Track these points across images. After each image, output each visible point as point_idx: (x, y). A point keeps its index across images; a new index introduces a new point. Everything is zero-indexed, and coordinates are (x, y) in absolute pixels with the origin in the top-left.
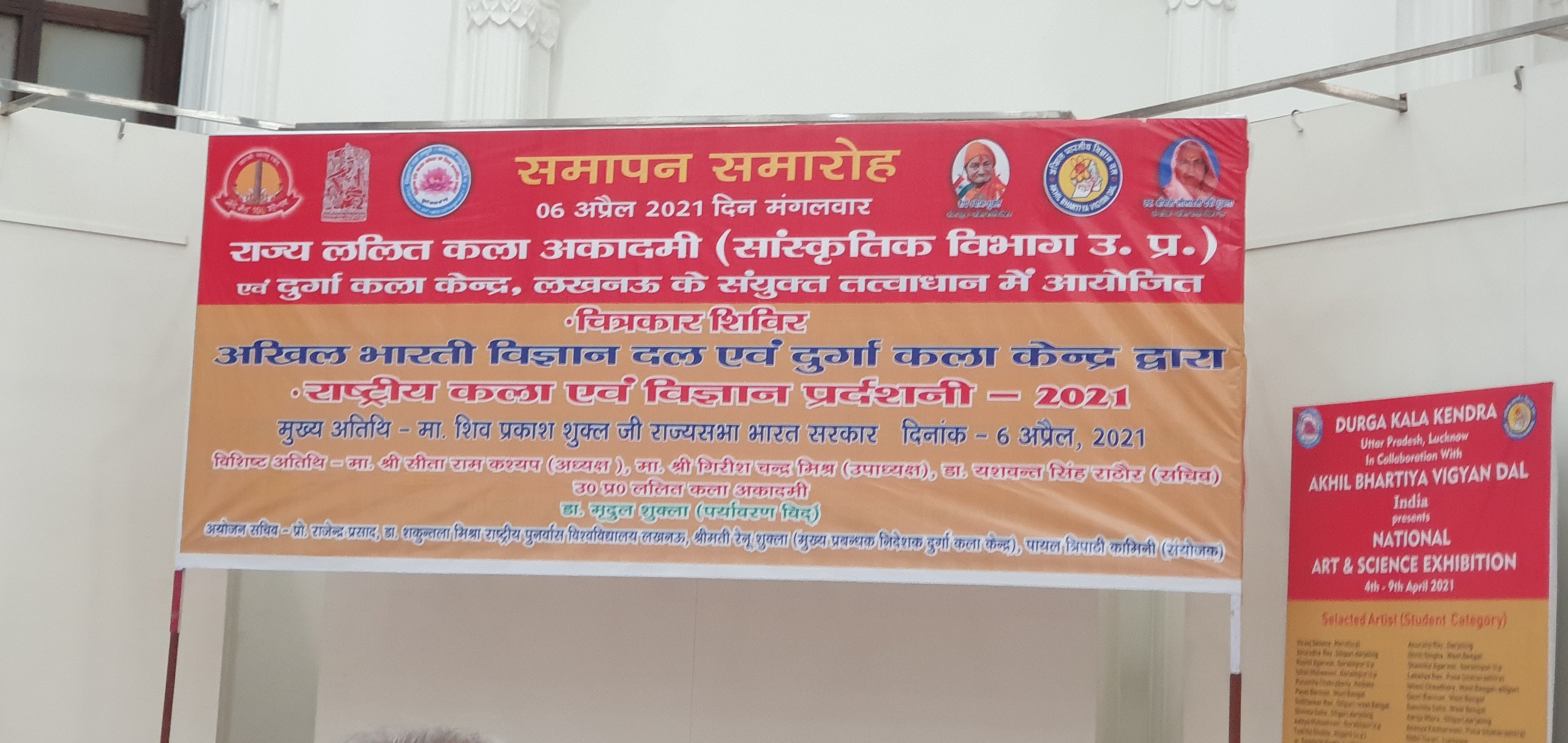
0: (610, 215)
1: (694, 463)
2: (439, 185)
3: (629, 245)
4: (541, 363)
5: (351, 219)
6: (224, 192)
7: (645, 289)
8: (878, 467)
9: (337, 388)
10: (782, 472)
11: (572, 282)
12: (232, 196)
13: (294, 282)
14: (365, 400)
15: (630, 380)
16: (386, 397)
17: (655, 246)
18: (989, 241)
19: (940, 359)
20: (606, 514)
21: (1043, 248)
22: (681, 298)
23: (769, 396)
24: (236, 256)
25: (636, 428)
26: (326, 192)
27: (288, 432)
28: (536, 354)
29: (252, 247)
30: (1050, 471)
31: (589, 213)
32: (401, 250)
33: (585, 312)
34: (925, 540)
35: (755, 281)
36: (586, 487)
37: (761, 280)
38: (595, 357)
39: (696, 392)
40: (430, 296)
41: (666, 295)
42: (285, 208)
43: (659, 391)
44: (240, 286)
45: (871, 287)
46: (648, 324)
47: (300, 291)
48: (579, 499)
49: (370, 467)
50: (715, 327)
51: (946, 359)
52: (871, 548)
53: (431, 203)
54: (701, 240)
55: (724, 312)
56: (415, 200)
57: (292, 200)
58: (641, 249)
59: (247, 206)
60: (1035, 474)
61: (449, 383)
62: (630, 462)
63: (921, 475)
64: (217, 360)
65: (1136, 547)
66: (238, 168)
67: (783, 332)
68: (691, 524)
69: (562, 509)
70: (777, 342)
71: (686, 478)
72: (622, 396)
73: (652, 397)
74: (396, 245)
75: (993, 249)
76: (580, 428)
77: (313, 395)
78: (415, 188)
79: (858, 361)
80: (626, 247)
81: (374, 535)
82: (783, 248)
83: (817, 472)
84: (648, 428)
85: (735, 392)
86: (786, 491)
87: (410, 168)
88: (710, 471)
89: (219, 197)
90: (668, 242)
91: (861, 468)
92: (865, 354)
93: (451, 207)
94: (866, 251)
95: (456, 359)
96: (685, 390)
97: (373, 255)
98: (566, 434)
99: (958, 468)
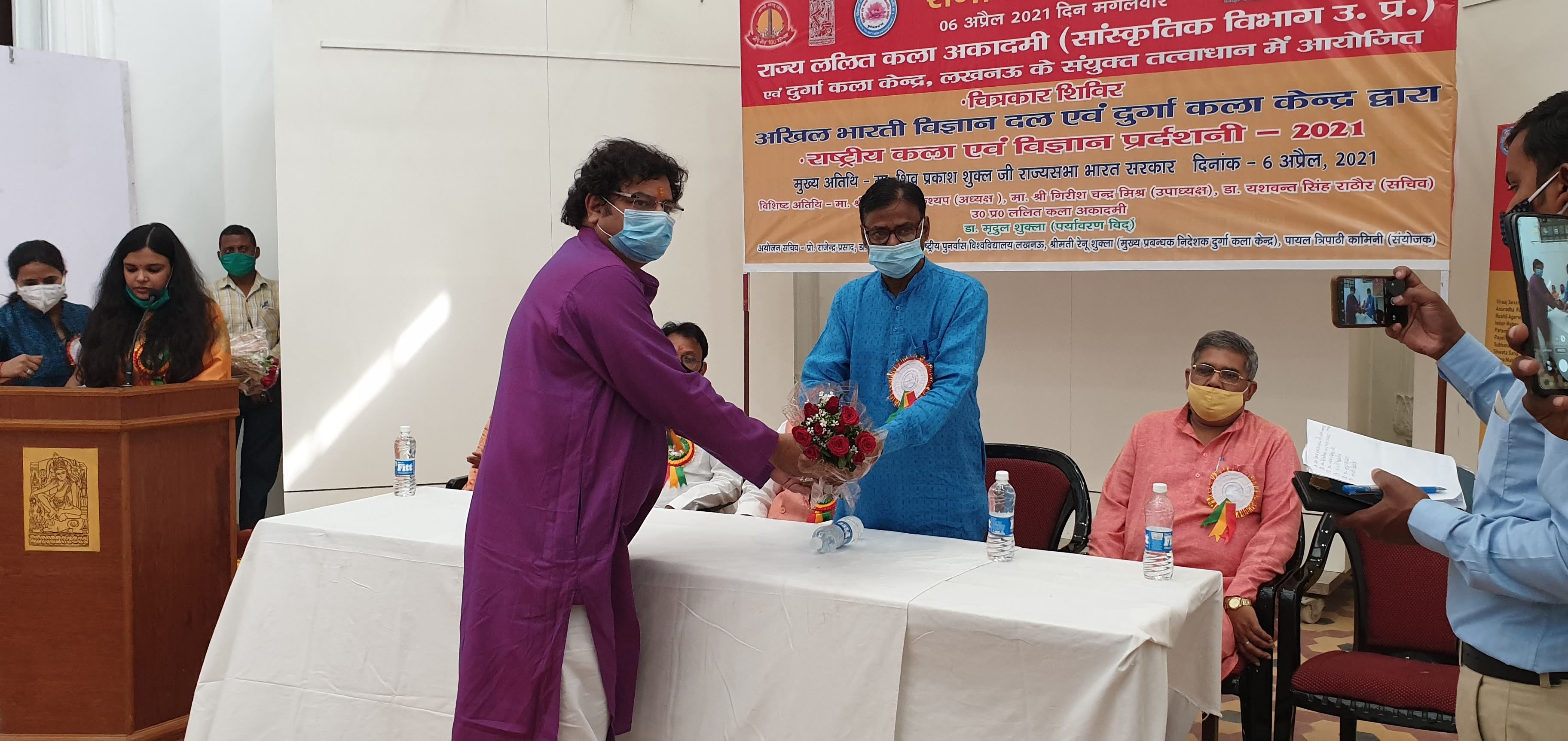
0: (987, 25)
1: (1048, 194)
2: (877, 14)
3: (1000, 44)
4: (946, 132)
5: (826, 43)
6: (751, 32)
7: (1013, 75)
8: (1176, 189)
9: (825, 156)
10: (1109, 197)
11: (965, 74)
12: (756, 33)
13: (796, 88)
14: (843, 163)
15: (1005, 139)
16: (854, 161)
17: (1018, 44)
18: (1256, 17)
19: (1220, 109)
20: (993, 231)
21: (1297, 19)
22: (1037, 79)
23: (1099, 144)
24: (761, 73)
25: (1009, 172)
26: (810, 26)
27: (799, 185)
28: (943, 126)
29: (770, 67)
30: (1303, 186)
31: (974, 24)
32: (857, 62)
33: (974, 94)
34: (1210, 240)
35: (1087, 62)
36: (979, 214)
37: (1091, 61)
38: (981, 125)
39: (1048, 145)
40: (877, 91)
41: (1027, 78)
42: (787, 39)
43: (1024, 145)
44: (765, 93)
45: (1169, 59)
46: (1015, 100)
47: (800, 94)
48: (975, 221)
49: (848, 206)
50: (1060, 99)
51: (1224, 109)
52: (1172, 246)
53: (873, 27)
54: (1049, 36)
55: (1065, 87)
56: (864, 27)
57: (791, 34)
58: (1009, 47)
59: (765, 40)
60: (1292, 189)
61: (891, 149)
62: (1007, 197)
63: (1207, 194)
64: (756, 142)
65: (1368, 238)
66: (758, 15)
67: (1107, 97)
68: (1048, 235)
69: (965, 228)
70: (1104, 105)
71: (1043, 205)
72: (999, 152)
73: (1019, 151)
74: (854, 58)
75: (1259, 24)
76: (973, 174)
77: (812, 162)
78: (863, 18)
79: (1160, 115)
80: (998, 47)
81: (853, 249)
82: (1106, 37)
83: (1132, 196)
84: (1017, 172)
85: (1075, 142)
86: (1111, 209)
87: (859, 4)
88: (1059, 199)
89: (749, 35)
90: (1027, 40)
91: (1164, 191)
92: (1165, 108)
93: (886, 29)
94: (1165, 33)
95: (894, 134)
96: (1041, 143)
97: (841, 67)
98: (964, 179)
99: (1234, 187)
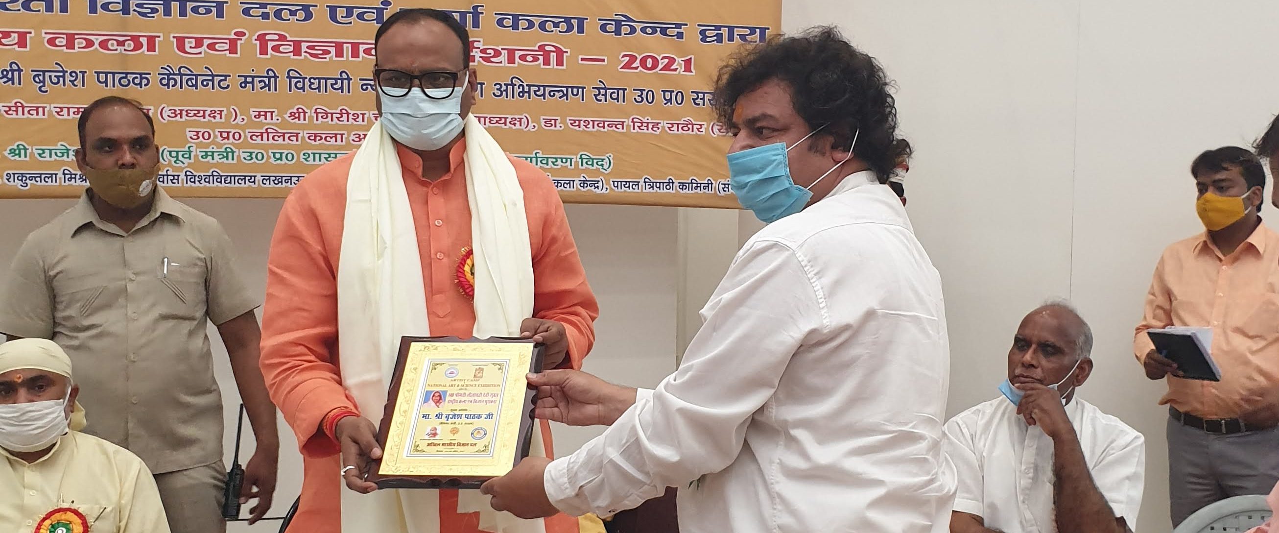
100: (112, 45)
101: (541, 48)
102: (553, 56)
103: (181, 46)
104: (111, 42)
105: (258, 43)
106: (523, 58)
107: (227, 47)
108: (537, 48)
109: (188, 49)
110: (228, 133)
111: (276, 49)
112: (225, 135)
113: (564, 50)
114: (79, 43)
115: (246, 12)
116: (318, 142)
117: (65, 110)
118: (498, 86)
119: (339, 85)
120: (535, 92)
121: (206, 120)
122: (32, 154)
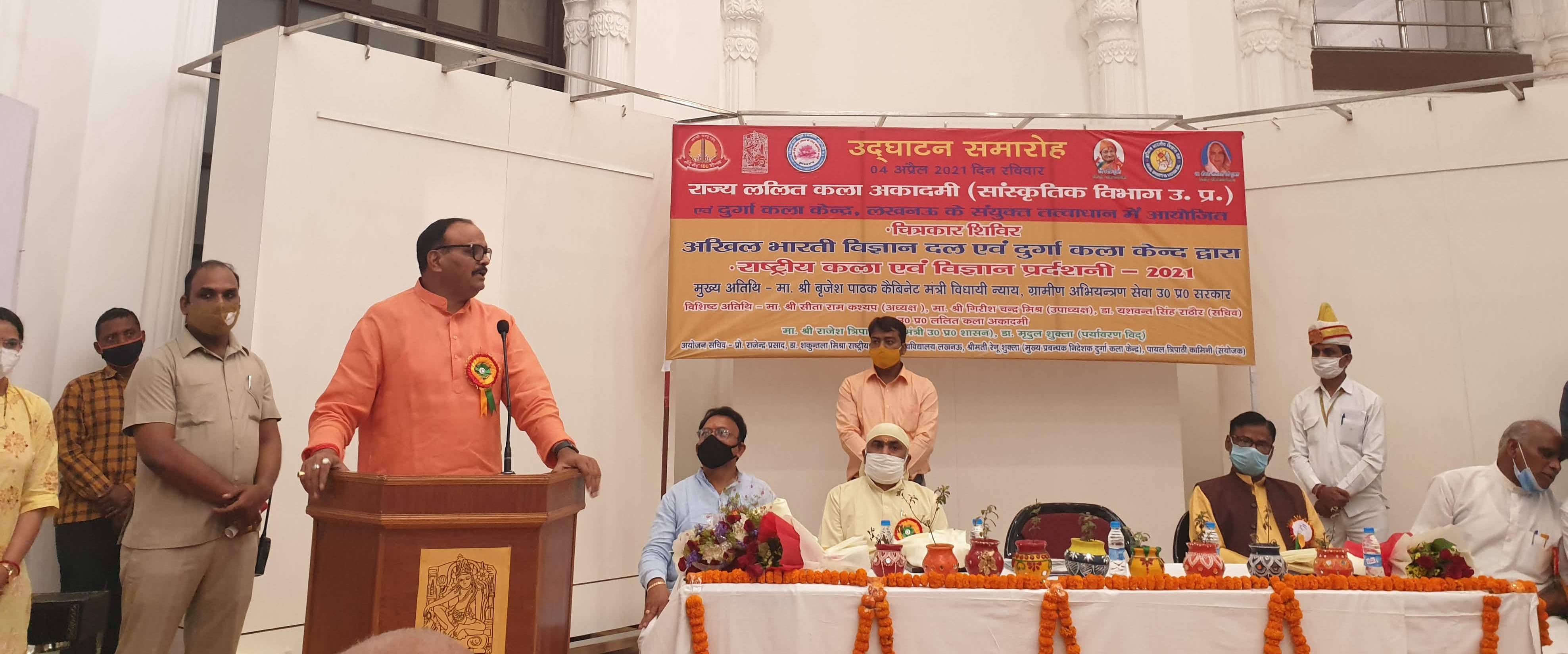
100: (857, 269)
101: (1098, 265)
102: (1105, 270)
103: (893, 270)
104: (856, 268)
105: (934, 266)
106: (1087, 271)
107: (918, 269)
108: (1095, 266)
109: (897, 271)
110: (919, 319)
111: (945, 270)
112: (917, 320)
113: (1112, 266)
114: (840, 269)
115: (928, 249)
116: (969, 324)
117: (832, 306)
118: (1073, 289)
119: (980, 290)
120: (1095, 292)
121: (907, 311)
122: (815, 332)
